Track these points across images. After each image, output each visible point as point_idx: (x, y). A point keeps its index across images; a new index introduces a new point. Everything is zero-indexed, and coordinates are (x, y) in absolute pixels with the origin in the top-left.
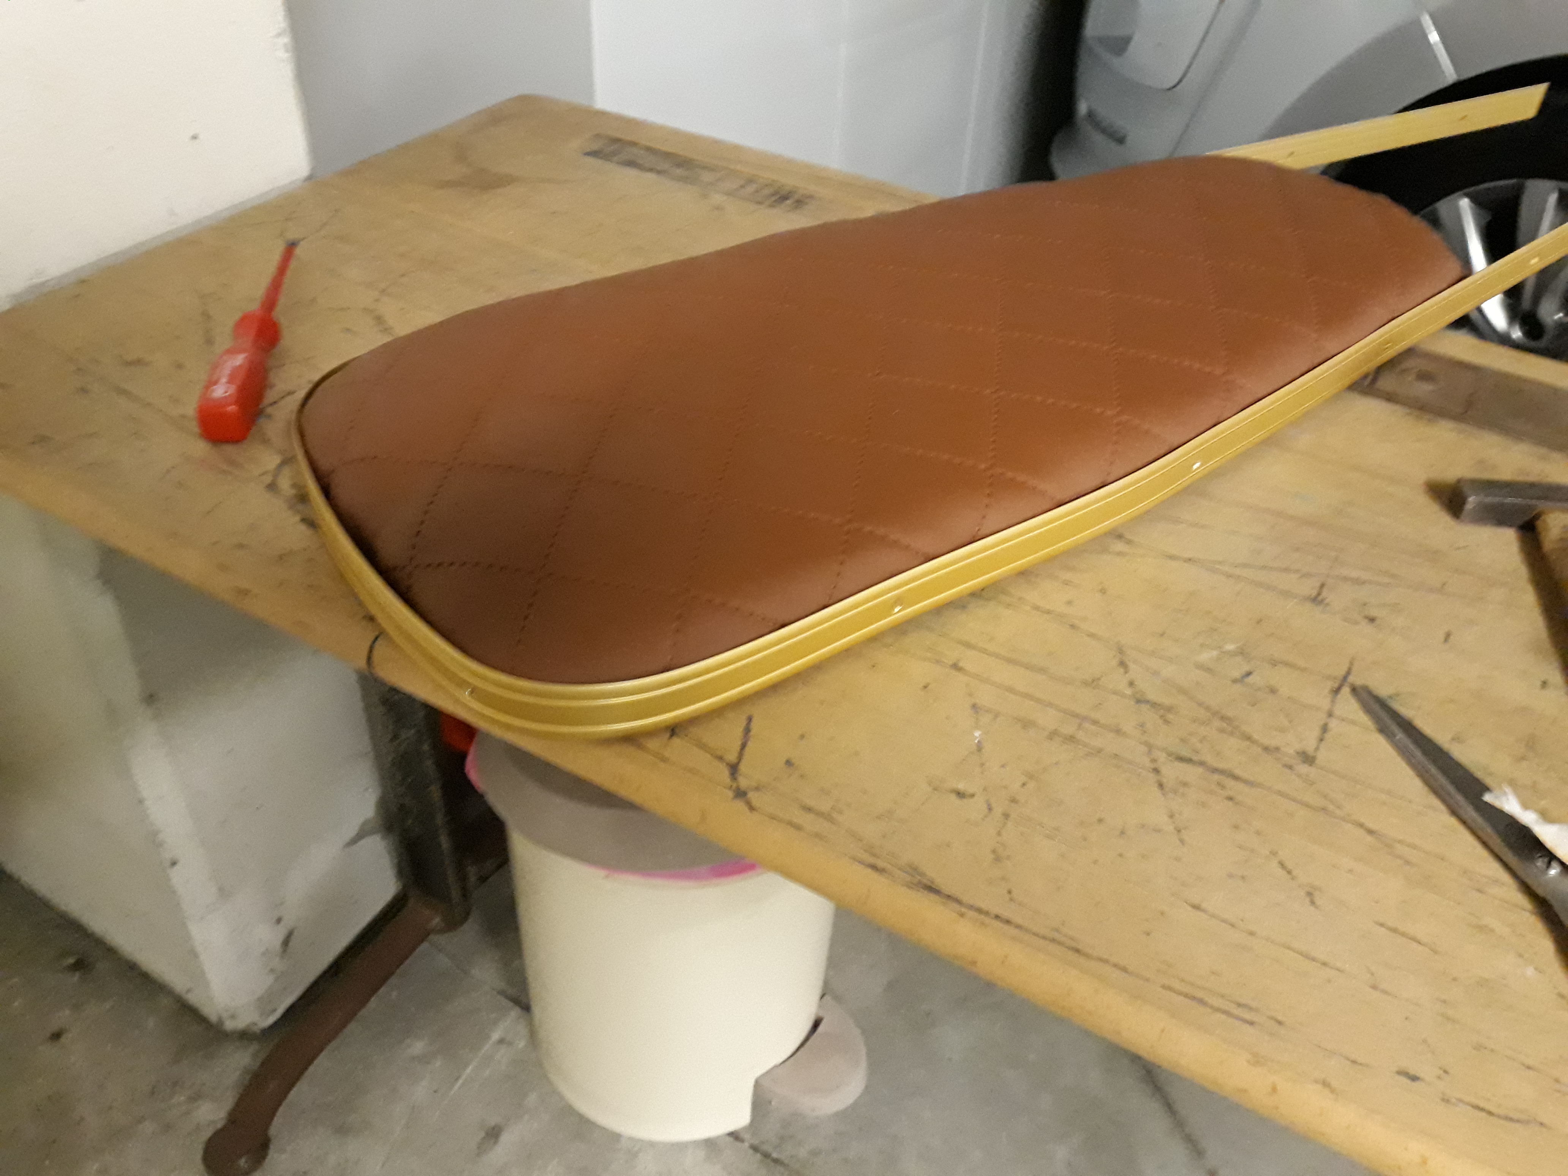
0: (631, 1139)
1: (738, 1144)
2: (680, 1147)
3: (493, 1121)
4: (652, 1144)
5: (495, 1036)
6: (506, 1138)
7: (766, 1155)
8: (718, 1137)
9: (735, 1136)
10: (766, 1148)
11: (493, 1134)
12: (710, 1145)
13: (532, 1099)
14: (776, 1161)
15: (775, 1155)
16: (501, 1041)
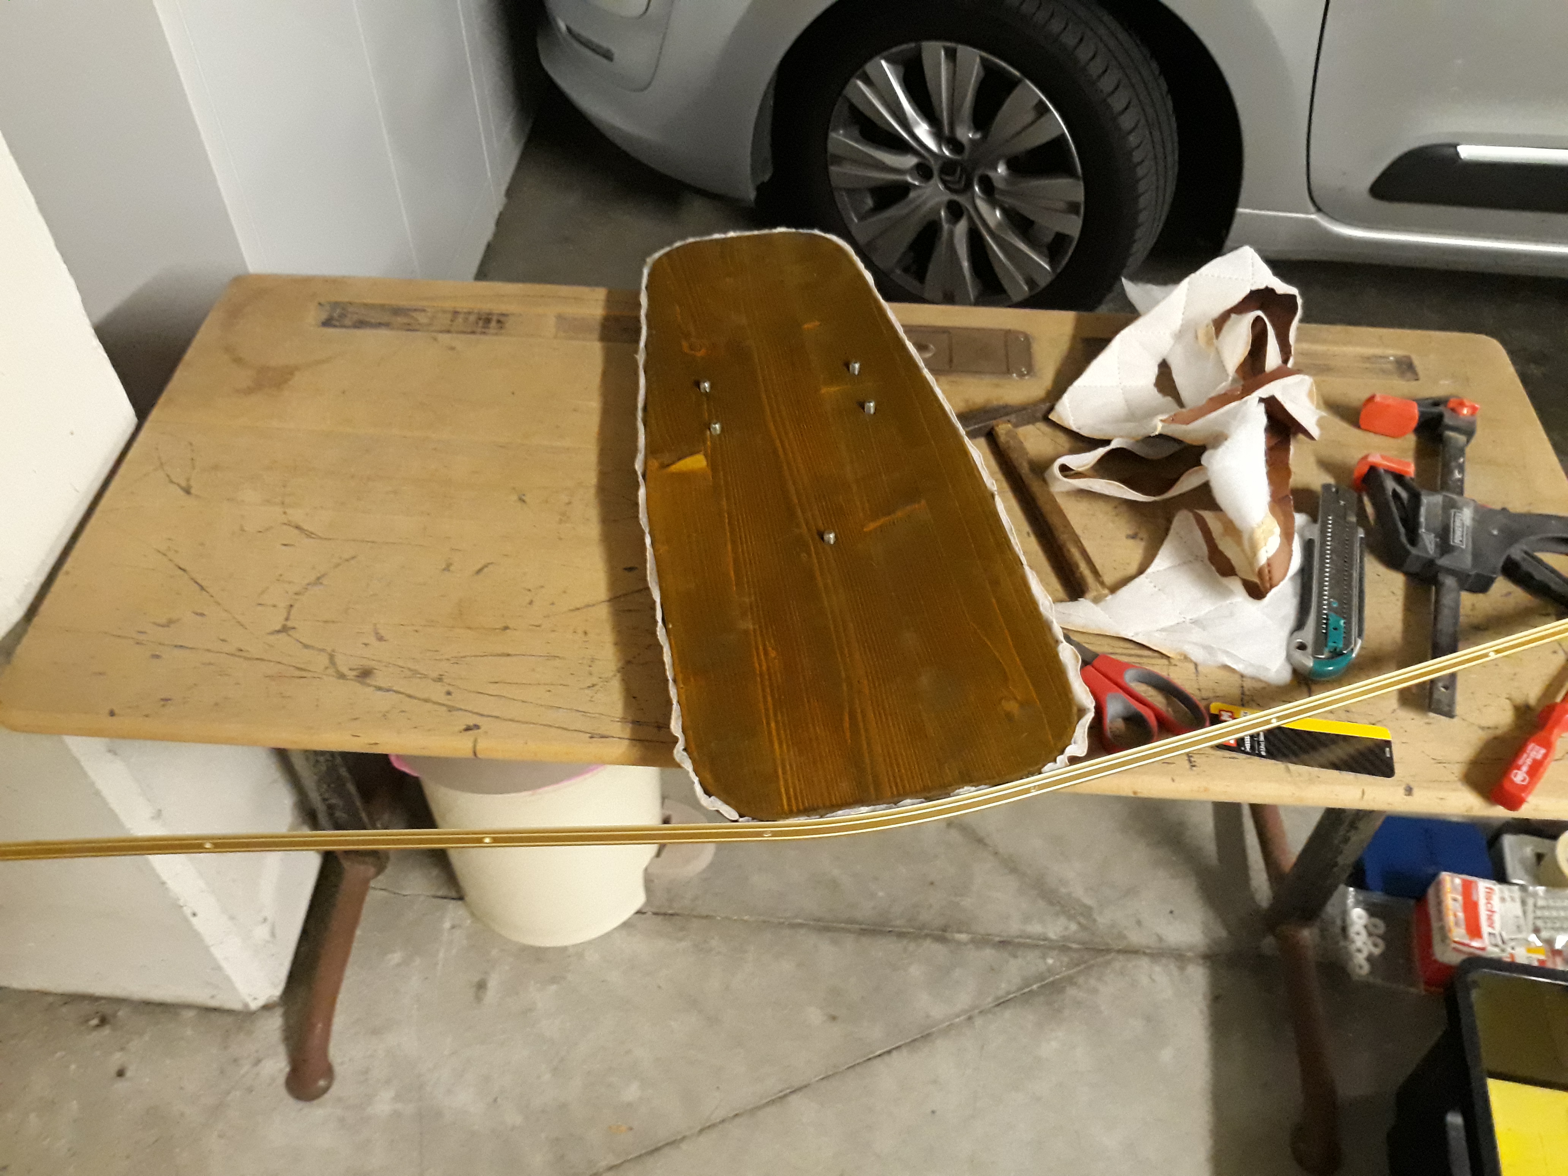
0: (575, 946)
1: (644, 916)
2: (608, 935)
3: (476, 979)
4: (590, 942)
5: (447, 925)
6: (493, 983)
7: (665, 914)
8: (630, 918)
9: (639, 912)
10: (663, 911)
11: (481, 986)
12: (626, 925)
13: (494, 952)
14: (672, 915)
15: (670, 912)
16: (453, 927)
